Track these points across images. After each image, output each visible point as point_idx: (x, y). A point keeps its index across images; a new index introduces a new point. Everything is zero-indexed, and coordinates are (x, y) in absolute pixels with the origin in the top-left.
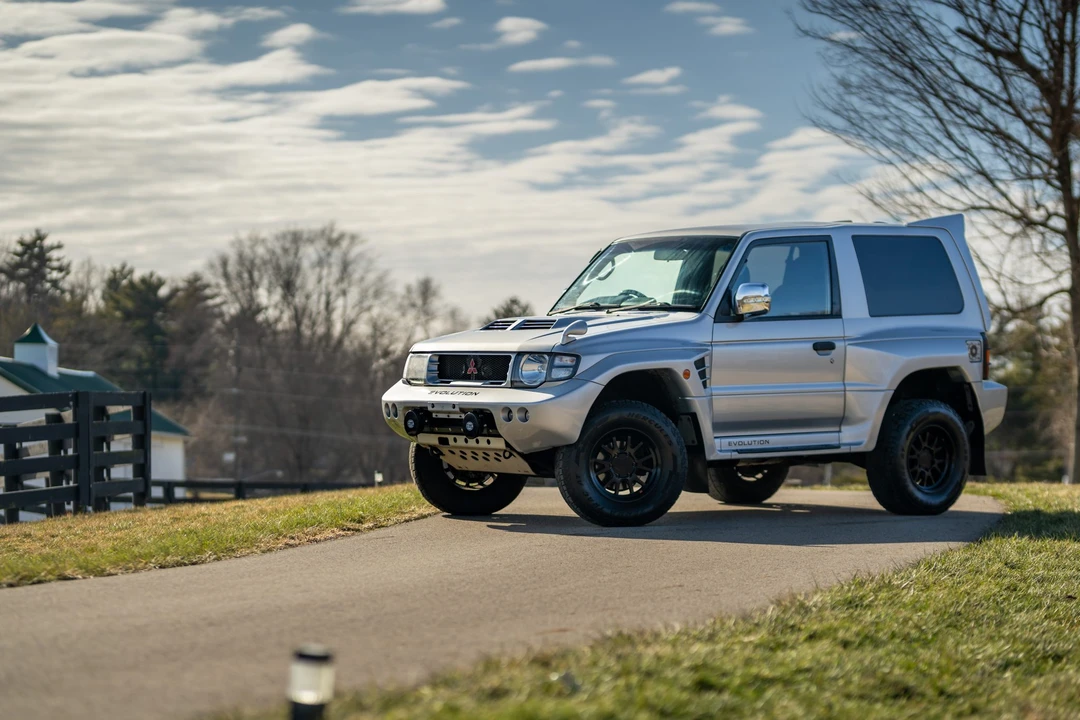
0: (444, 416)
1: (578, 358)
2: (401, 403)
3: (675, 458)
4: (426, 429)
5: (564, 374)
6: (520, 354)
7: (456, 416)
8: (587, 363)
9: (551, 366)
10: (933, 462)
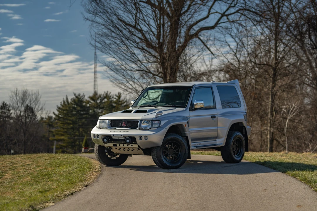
0: (117, 138)
1: (160, 121)
2: (101, 134)
3: (185, 149)
4: (110, 142)
5: (156, 126)
6: (141, 120)
7: (122, 138)
8: (163, 123)
9: (152, 124)
10: (237, 149)
